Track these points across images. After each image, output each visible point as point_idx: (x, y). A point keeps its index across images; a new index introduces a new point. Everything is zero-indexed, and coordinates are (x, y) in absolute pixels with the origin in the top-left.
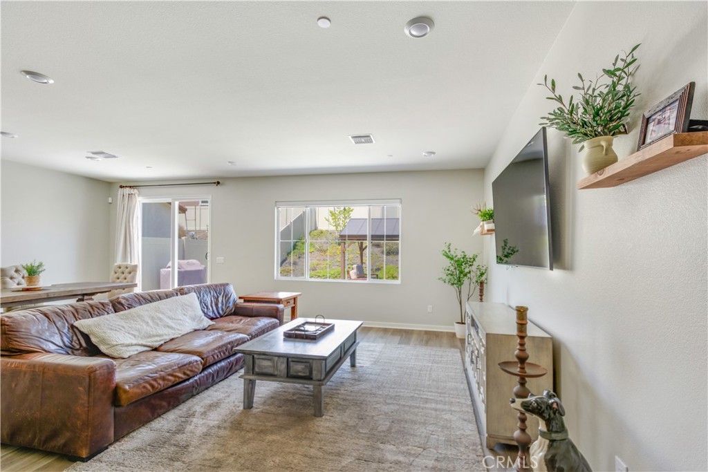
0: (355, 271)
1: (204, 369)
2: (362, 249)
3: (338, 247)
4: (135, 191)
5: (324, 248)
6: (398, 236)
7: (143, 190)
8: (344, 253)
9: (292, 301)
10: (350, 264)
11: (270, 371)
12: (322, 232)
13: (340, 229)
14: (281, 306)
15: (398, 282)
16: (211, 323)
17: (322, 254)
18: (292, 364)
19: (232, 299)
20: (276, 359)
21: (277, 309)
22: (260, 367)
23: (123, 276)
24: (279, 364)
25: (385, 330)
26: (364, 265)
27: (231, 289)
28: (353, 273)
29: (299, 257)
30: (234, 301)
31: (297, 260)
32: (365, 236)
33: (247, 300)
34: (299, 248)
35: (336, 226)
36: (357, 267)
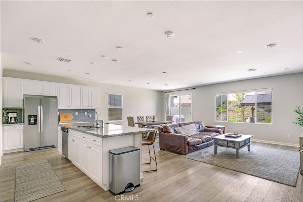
0: (249, 119)
1: (203, 143)
2: (253, 109)
3: (239, 108)
4: (169, 93)
5: (232, 109)
6: (271, 103)
7: (171, 93)
8: (243, 111)
9: (223, 129)
10: (246, 117)
11: (222, 144)
12: (230, 102)
13: (240, 100)
14: (220, 130)
15: (271, 124)
16: (200, 133)
17: (231, 112)
18: (229, 143)
19: (203, 127)
20: (224, 141)
21: (219, 131)
22: (219, 143)
23: (169, 119)
24: (225, 142)
25: (264, 144)
26: (254, 117)
27: (203, 123)
28: (248, 121)
29: (220, 114)
30: (204, 128)
31: (219, 115)
32: (254, 103)
33: (208, 127)
34: (219, 109)
35: (238, 98)
36: (250, 118)
